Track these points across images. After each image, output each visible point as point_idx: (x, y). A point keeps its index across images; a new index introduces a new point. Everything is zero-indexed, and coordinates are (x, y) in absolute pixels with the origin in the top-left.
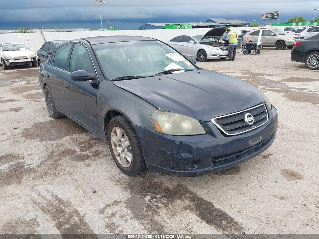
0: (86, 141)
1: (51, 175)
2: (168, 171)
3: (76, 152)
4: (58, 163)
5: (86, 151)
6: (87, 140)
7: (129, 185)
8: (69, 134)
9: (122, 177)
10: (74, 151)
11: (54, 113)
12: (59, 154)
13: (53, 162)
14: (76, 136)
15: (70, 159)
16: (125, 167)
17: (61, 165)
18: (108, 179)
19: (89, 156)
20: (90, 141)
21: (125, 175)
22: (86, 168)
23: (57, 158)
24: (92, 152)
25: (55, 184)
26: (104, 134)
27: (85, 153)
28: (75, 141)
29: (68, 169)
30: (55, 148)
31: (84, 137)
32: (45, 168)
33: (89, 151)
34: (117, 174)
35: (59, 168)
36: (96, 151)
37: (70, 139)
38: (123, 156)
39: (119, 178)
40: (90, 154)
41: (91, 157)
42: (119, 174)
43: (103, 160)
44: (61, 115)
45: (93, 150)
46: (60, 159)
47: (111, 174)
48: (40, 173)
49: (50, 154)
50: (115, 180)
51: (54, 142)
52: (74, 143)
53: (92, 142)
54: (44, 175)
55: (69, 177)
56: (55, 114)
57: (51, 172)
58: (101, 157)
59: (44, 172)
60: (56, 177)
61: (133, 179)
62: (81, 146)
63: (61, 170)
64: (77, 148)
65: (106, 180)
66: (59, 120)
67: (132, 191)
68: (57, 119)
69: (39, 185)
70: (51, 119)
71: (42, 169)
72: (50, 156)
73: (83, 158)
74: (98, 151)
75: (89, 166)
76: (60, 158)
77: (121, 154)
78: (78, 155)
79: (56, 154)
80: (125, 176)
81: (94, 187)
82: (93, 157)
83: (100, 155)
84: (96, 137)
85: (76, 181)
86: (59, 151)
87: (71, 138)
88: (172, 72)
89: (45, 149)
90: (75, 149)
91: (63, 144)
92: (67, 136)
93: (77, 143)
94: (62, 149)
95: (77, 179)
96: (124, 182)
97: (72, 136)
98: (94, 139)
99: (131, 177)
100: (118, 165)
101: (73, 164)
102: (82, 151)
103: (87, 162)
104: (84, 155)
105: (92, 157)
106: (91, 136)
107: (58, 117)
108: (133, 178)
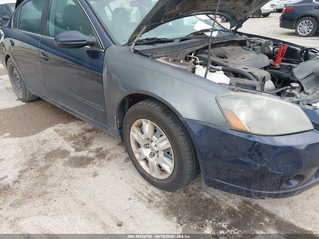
0: (79, 135)
1: (40, 195)
2: (248, 191)
3: (69, 153)
4: (47, 173)
5: (83, 150)
6: (80, 133)
7: (170, 208)
8: (51, 124)
9: (152, 192)
10: (65, 151)
11: (25, 95)
12: (45, 158)
13: (38, 171)
14: (61, 126)
15: (63, 165)
16: (158, 178)
17: (51, 176)
18: (133, 197)
19: (91, 158)
20: (84, 133)
21: (156, 188)
22: (91, 180)
23: (43, 164)
24: (93, 152)
25: (51, 214)
26: (116, 128)
27: (83, 153)
28: (63, 134)
29: (65, 183)
30: (36, 148)
31: (74, 128)
32: (27, 183)
33: (87, 150)
34: (143, 187)
35: (50, 181)
36: (98, 150)
37: (55, 132)
38: (155, 162)
39: (150, 195)
40: (91, 155)
41: (94, 159)
42: (146, 188)
43: (113, 164)
44: (35, 97)
45: (94, 147)
46: (47, 167)
47: (134, 188)
48: (20, 194)
49: (31, 157)
50: (144, 199)
51: (32, 138)
52: (62, 138)
53: (88, 135)
54: (28, 196)
55: (70, 198)
56: (26, 97)
57: (38, 190)
58: (109, 159)
59: (27, 192)
60: (50, 199)
61: (171, 196)
62: (74, 143)
63: (54, 185)
64: (69, 146)
65: (130, 199)
66: (32, 104)
67: (179, 219)
68: (29, 103)
69: (23, 218)
70: (21, 103)
71: (24, 185)
72: (32, 162)
73: (82, 162)
74: (101, 149)
75: (95, 175)
76: (48, 163)
77: (150, 160)
78: (74, 158)
79: (39, 158)
80: (158, 191)
81: (115, 214)
82: (98, 160)
83: (106, 156)
84: (90, 127)
85: (83, 204)
86: (43, 153)
87: (55, 130)
88: (205, 33)
89: (20, 150)
90: (66, 148)
91: (46, 141)
92: (49, 127)
93: (66, 138)
94: (47, 149)
95: (84, 201)
96: (160, 203)
97: (57, 127)
98: (90, 131)
99: (167, 193)
100: (143, 174)
101: (71, 174)
102: (77, 150)
103: (90, 168)
104: (82, 158)
105: (96, 160)
106: (83, 126)
107: (30, 100)
108: (170, 193)
